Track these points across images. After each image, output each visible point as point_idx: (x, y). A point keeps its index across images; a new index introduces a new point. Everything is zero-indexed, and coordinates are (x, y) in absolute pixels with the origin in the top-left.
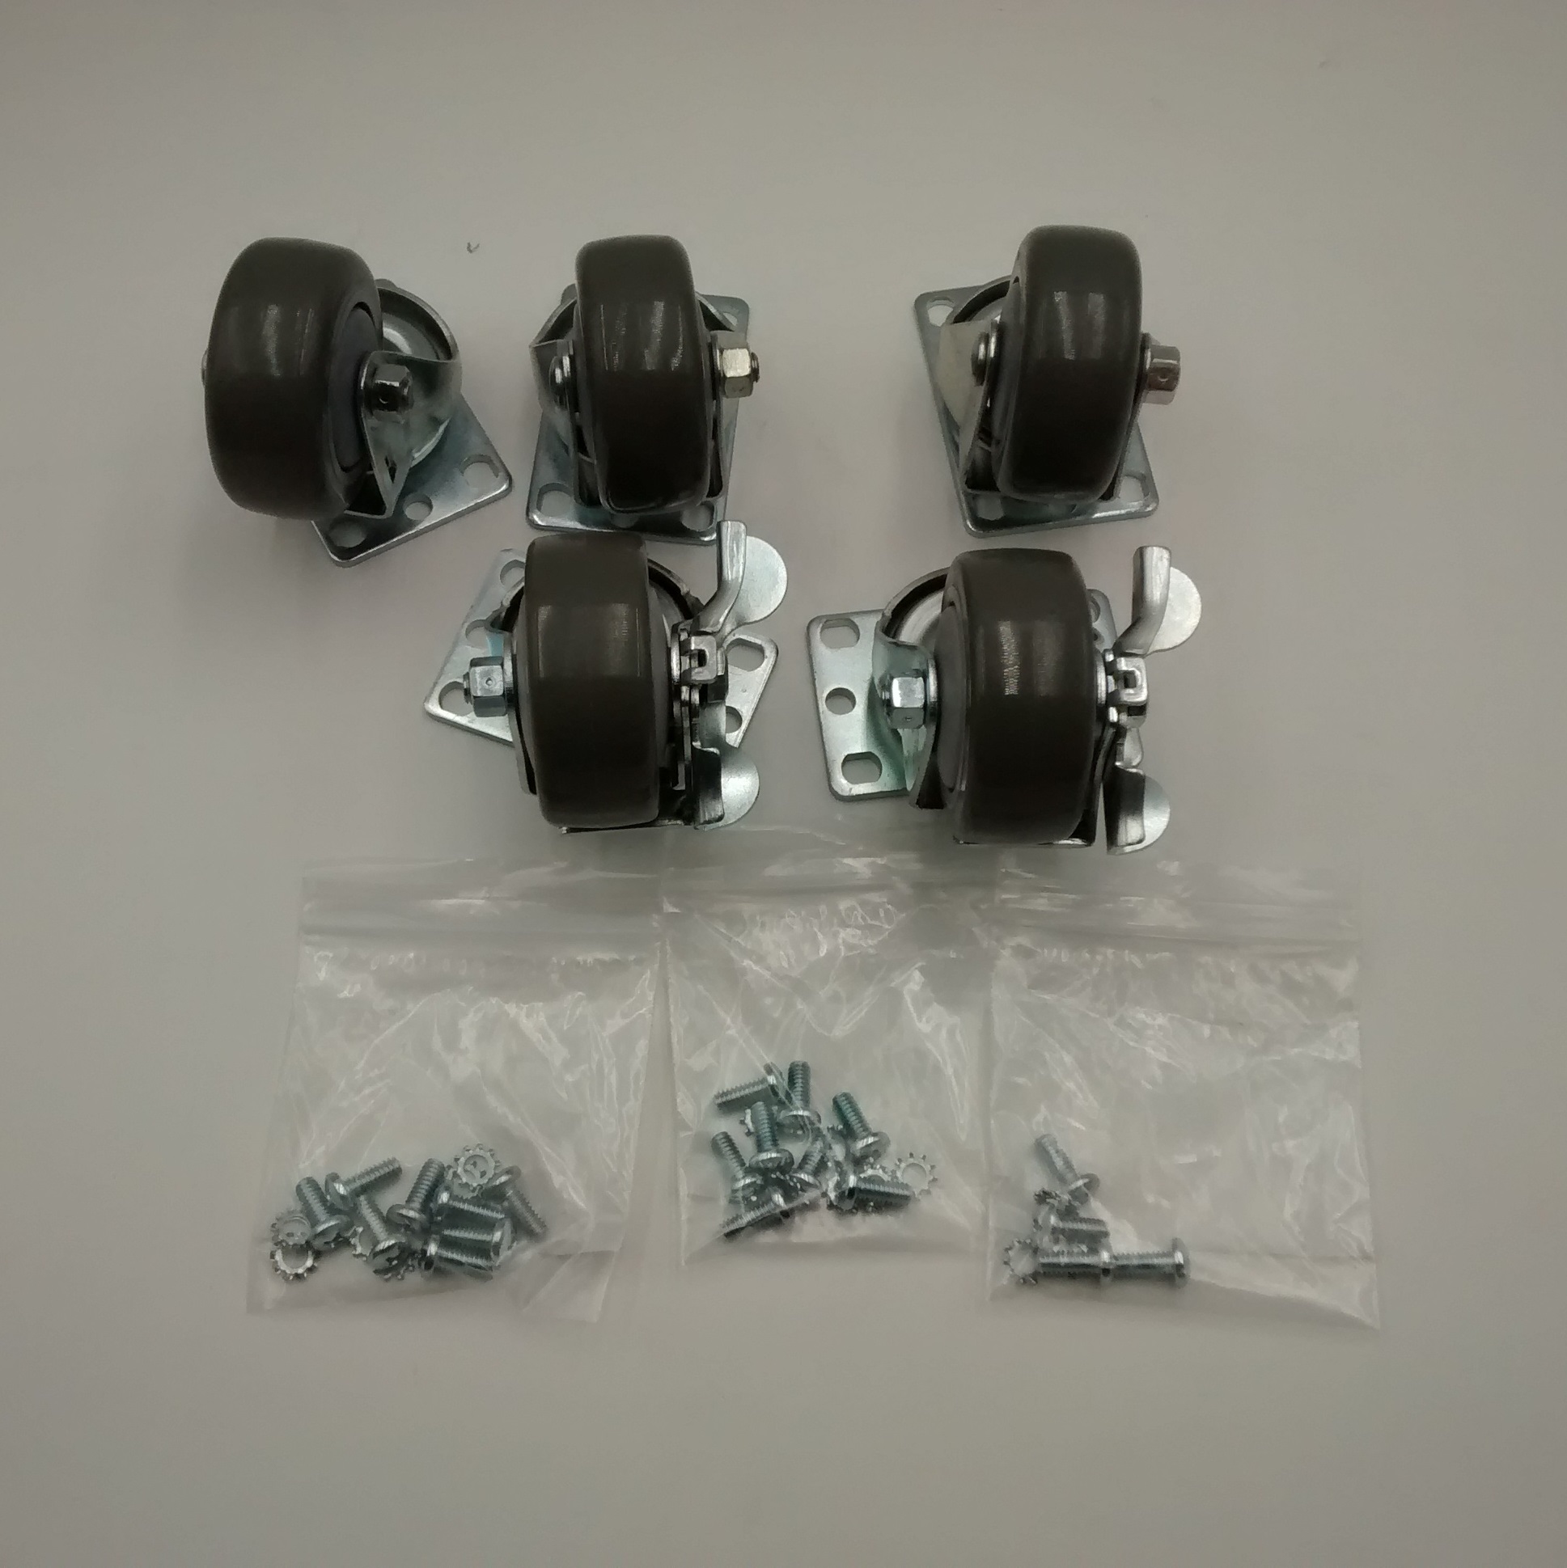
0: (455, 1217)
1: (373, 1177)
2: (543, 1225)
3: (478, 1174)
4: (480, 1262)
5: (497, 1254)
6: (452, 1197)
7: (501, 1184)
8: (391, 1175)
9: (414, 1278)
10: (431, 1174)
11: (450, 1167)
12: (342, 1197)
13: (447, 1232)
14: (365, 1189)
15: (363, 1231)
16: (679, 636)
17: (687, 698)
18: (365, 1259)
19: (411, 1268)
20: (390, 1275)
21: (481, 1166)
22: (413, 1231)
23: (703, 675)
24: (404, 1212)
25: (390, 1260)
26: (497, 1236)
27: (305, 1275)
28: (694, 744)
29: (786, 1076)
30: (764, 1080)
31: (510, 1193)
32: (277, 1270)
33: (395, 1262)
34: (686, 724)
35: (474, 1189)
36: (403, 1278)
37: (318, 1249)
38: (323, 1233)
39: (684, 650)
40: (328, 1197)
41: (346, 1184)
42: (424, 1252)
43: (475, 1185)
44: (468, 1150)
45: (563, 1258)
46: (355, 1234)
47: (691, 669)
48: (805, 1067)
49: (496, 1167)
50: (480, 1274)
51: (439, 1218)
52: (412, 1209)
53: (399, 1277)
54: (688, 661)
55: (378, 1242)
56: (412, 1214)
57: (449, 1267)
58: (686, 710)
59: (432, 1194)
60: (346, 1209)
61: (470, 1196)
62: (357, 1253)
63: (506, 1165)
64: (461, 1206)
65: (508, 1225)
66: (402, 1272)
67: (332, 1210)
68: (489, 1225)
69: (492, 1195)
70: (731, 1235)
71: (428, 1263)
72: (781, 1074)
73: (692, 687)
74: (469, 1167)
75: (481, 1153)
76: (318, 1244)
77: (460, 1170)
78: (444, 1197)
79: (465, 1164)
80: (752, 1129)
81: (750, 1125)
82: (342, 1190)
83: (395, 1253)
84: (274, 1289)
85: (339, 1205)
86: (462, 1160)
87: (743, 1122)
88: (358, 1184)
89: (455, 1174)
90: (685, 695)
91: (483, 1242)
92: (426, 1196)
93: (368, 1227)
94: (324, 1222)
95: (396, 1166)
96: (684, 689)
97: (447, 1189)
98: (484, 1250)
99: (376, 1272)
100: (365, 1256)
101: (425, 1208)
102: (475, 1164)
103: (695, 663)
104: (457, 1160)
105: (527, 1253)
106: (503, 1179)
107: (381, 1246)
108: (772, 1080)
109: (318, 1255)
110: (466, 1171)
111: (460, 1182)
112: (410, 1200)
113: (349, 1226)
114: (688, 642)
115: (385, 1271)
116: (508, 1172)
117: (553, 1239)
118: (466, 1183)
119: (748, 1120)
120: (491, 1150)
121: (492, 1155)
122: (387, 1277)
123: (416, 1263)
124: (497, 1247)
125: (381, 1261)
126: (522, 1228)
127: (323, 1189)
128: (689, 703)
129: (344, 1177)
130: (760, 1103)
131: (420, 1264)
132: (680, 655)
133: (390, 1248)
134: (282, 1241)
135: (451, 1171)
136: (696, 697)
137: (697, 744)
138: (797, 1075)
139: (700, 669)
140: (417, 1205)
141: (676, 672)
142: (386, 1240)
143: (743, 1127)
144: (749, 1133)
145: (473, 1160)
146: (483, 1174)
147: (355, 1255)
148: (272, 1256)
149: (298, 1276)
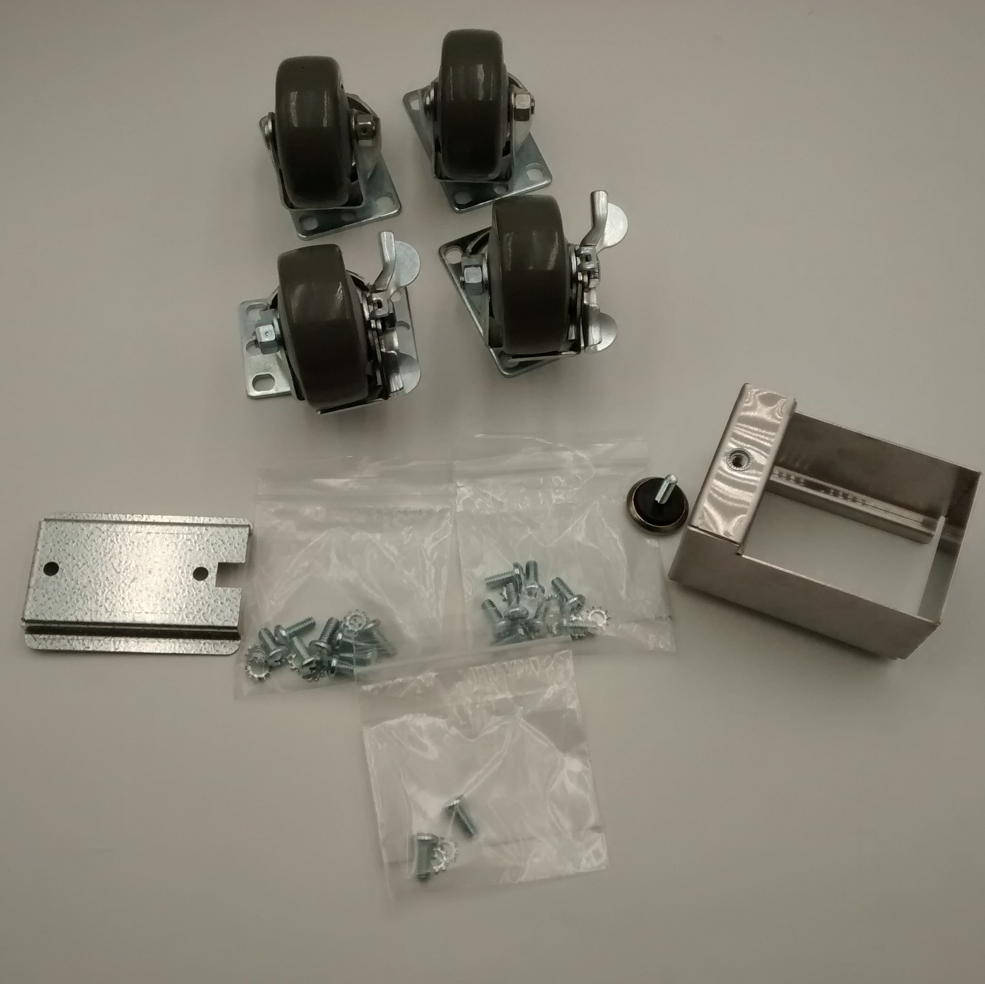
0: (347, 647)
1: (301, 627)
2: (394, 650)
3: (357, 625)
5: (370, 664)
6: (344, 636)
7: (370, 629)
8: (309, 627)
9: (325, 679)
10: (332, 625)
11: (342, 621)
12: (285, 637)
13: (342, 655)
14: (296, 634)
15: (296, 657)
16: (366, 295)
17: (375, 327)
18: (297, 671)
19: (323, 674)
20: (311, 679)
21: (359, 621)
22: (323, 653)
23: (381, 312)
24: (318, 643)
25: (312, 669)
26: (369, 655)
27: (265, 678)
28: (382, 350)
29: (524, 569)
30: (513, 572)
31: (375, 633)
32: (249, 676)
33: (314, 671)
34: (377, 341)
35: (356, 633)
36: (319, 680)
37: (272, 666)
38: (273, 656)
39: (370, 302)
40: (276, 639)
41: (286, 630)
42: (330, 664)
43: (356, 630)
44: (351, 613)
46: (291, 658)
47: (374, 311)
48: (535, 564)
49: (367, 620)
51: (338, 647)
52: (323, 642)
53: (316, 679)
54: (372, 307)
55: (304, 660)
56: (322, 645)
57: (343, 672)
58: (375, 333)
59: (333, 635)
60: (287, 644)
61: (353, 636)
62: (293, 668)
63: (372, 619)
64: (350, 641)
65: (375, 651)
66: (318, 677)
67: (278, 644)
68: (364, 650)
69: (366, 635)
71: (333, 670)
72: (522, 569)
73: (376, 320)
74: (352, 622)
75: (359, 614)
76: (271, 662)
77: (347, 623)
78: (340, 636)
79: (350, 620)
80: (507, 598)
81: (506, 596)
82: (284, 633)
83: (314, 665)
84: (247, 688)
85: (283, 642)
86: (348, 618)
87: (501, 594)
88: (293, 630)
89: (345, 626)
90: (373, 325)
91: (362, 658)
92: (330, 636)
93: (298, 652)
94: (274, 650)
95: (313, 621)
96: (373, 321)
97: (341, 632)
98: (362, 664)
99: (304, 677)
100: (297, 669)
101: (329, 642)
102: (355, 620)
103: (376, 307)
104: (345, 618)
105: (385, 665)
106: (371, 625)
107: (306, 662)
108: (517, 571)
109: (271, 668)
110: (351, 624)
111: (348, 629)
112: (321, 637)
113: (288, 653)
114: (371, 297)
115: (309, 676)
116: (374, 621)
117: (399, 658)
118: (351, 630)
119: (505, 593)
120: (364, 613)
122: (309, 680)
123: (326, 671)
124: (370, 661)
125: (306, 671)
126: (383, 652)
127: (273, 634)
128: (376, 329)
129: (285, 626)
130: (511, 584)
131: (328, 672)
132: (368, 305)
133: (311, 662)
134: (251, 661)
135: (342, 624)
136: (380, 326)
137: (384, 350)
138: (530, 570)
139: (379, 309)
140: (326, 638)
141: (367, 314)
142: (308, 658)
143: (502, 597)
144: (505, 600)
145: (354, 618)
146: (360, 625)
148: (246, 669)
149: (260, 679)
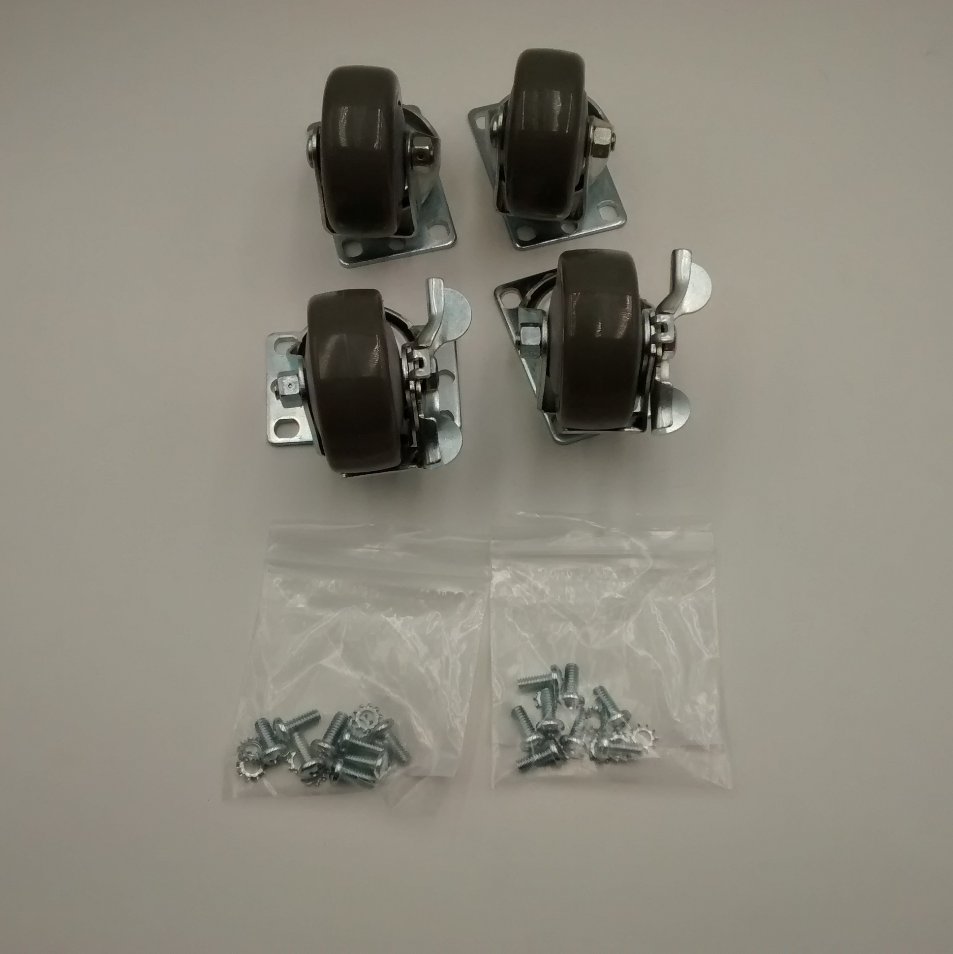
0: (354, 749)
1: (303, 721)
2: (407, 755)
3: (368, 722)
4: (367, 777)
5: (379, 771)
6: (352, 736)
7: (382, 730)
8: (313, 721)
9: (326, 784)
10: (339, 723)
11: (351, 717)
12: (284, 733)
13: (348, 757)
14: (297, 729)
15: (295, 755)
18: (296, 772)
19: (324, 779)
20: (311, 783)
21: (370, 717)
22: (326, 756)
24: (322, 744)
25: (312, 774)
26: (379, 762)
27: (258, 778)
29: (563, 673)
30: (550, 675)
31: (387, 735)
32: (240, 774)
33: (315, 775)
34: (414, 404)
35: (365, 732)
36: (319, 784)
37: (266, 764)
38: (270, 755)
40: (275, 732)
41: (286, 725)
42: (333, 769)
43: (366, 729)
44: (363, 707)
45: (419, 778)
46: (290, 756)
47: (414, 371)
48: (576, 668)
49: (379, 718)
50: (368, 785)
51: (343, 750)
52: (327, 743)
53: (317, 784)
54: (412, 365)
55: (305, 762)
56: (326, 746)
57: (350, 779)
58: (413, 395)
59: (339, 734)
60: (286, 741)
61: (362, 736)
62: (291, 768)
63: (385, 718)
64: (357, 742)
65: (386, 757)
66: (319, 781)
67: (276, 740)
68: (375, 755)
69: (376, 736)
70: (524, 769)
71: (336, 777)
72: (561, 672)
74: (363, 718)
75: (371, 709)
76: (266, 760)
77: (357, 720)
78: (347, 737)
79: (360, 716)
80: (540, 705)
81: (540, 702)
82: (283, 728)
83: (315, 769)
84: (237, 787)
85: (281, 737)
86: (359, 713)
87: (535, 699)
88: (293, 725)
89: (354, 722)
91: (371, 765)
92: (336, 735)
93: (298, 753)
94: (271, 748)
95: (317, 714)
97: (349, 731)
98: (369, 770)
99: (303, 780)
100: (297, 770)
101: (334, 743)
102: (366, 716)
104: (355, 713)
105: (397, 773)
106: (383, 727)
107: (307, 765)
108: (555, 676)
109: (266, 767)
110: (361, 720)
111: (357, 727)
112: (326, 736)
113: (287, 751)
115: (309, 780)
116: (387, 722)
117: (412, 765)
118: (361, 728)
119: (539, 699)
120: (376, 708)
121: (377, 711)
122: (309, 783)
123: (328, 776)
124: (379, 769)
125: (306, 774)
126: (396, 757)
127: (272, 727)
129: (285, 720)
130: (547, 689)
131: (330, 777)
133: (312, 766)
134: (245, 757)
135: (351, 720)
138: (570, 673)
139: (420, 370)
140: (330, 739)
141: (406, 373)
142: (309, 761)
143: (535, 702)
144: (538, 707)
145: (366, 713)
146: (371, 722)
147: (290, 770)
148: (238, 765)
149: (253, 779)
